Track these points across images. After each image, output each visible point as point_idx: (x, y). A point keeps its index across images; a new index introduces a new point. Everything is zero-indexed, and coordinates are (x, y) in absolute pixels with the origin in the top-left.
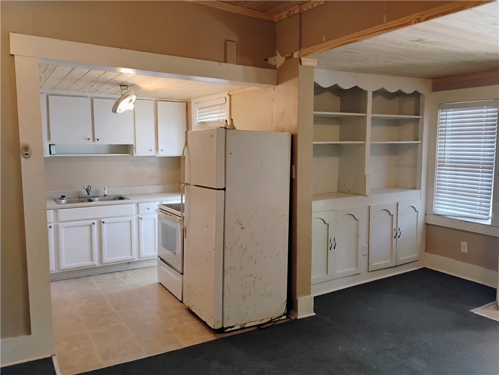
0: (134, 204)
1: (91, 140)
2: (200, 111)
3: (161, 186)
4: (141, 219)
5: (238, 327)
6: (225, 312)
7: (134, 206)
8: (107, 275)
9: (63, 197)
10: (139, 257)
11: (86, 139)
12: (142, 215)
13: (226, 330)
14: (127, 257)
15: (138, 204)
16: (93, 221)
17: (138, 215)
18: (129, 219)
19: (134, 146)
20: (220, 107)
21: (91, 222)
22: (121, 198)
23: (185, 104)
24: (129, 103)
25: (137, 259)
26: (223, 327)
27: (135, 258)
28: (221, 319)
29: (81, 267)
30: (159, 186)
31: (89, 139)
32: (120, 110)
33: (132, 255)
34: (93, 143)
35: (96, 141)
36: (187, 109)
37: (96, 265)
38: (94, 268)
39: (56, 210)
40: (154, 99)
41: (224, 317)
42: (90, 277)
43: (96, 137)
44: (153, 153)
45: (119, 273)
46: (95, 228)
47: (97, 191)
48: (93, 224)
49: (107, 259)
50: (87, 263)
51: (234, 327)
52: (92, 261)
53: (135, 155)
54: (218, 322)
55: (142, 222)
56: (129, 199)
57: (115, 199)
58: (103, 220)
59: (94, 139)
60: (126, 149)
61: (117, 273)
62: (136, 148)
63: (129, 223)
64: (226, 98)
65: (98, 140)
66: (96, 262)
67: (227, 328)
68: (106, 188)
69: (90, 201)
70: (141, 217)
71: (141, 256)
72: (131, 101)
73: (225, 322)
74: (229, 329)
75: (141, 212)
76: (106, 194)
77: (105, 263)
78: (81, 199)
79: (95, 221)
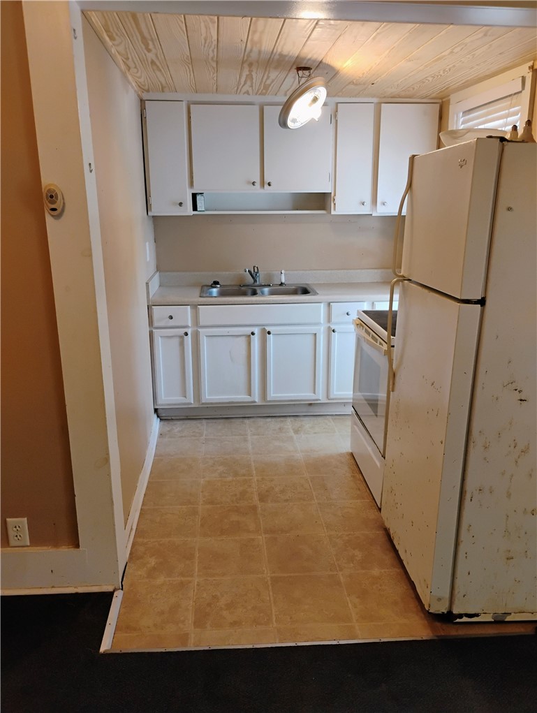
0: (322, 305)
1: (258, 184)
2: (467, 117)
3: (380, 271)
4: (334, 331)
5: (489, 618)
6: (458, 582)
7: (322, 307)
8: (274, 419)
9: (216, 283)
10: (328, 397)
11: (249, 182)
12: (336, 324)
13: (458, 620)
14: (305, 394)
15: (329, 304)
16: (252, 329)
17: (329, 325)
18: (313, 329)
19: (332, 195)
20: (509, 103)
21: (248, 330)
22: (305, 291)
23: (437, 107)
24: (310, 105)
25: (323, 400)
26: (450, 612)
27: (320, 398)
28: (447, 595)
29: (233, 403)
30: (376, 271)
31: (253, 183)
32: (294, 121)
33: (314, 393)
34: (262, 191)
35: (266, 186)
36: (441, 118)
37: (255, 402)
38: (252, 406)
39: (195, 306)
40: (375, 100)
41: (456, 591)
42: (247, 421)
43: (267, 180)
44: (366, 210)
45: (292, 419)
46: (256, 341)
47: (270, 276)
48: (253, 334)
49: (274, 394)
50: (242, 397)
51: (477, 615)
52: (250, 395)
53: (333, 213)
54: (439, 599)
55: (335, 336)
56: (316, 294)
57: (295, 292)
58: (268, 329)
59: (262, 185)
60: (321, 201)
61: (289, 420)
62: (336, 198)
63: (312, 337)
64: (524, 79)
65: (269, 184)
66: (256, 398)
67: (460, 616)
68: (283, 272)
69: (254, 293)
70: (333, 327)
71: (331, 397)
72: (315, 99)
73: (456, 602)
74: (465, 619)
75: (334, 319)
76: (283, 281)
77: (270, 401)
78: (243, 288)
79: (256, 330)
